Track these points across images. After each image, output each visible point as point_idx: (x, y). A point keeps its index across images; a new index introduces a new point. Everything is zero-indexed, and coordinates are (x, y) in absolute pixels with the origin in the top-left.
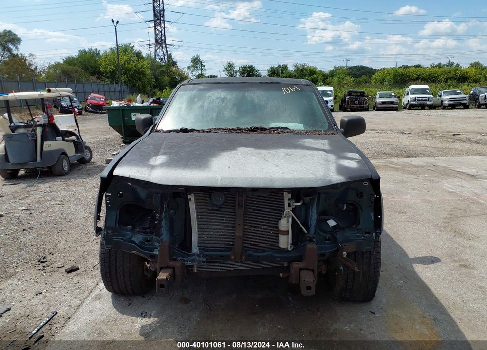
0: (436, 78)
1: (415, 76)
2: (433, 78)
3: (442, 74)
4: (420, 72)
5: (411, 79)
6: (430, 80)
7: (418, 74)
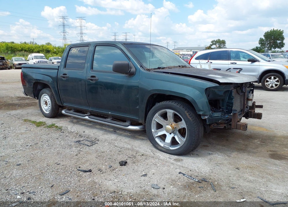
0: (32, 51)
1: (20, 49)
2: (31, 50)
3: (35, 48)
4: (22, 46)
5: (18, 50)
6: (29, 51)
7: (22, 47)
